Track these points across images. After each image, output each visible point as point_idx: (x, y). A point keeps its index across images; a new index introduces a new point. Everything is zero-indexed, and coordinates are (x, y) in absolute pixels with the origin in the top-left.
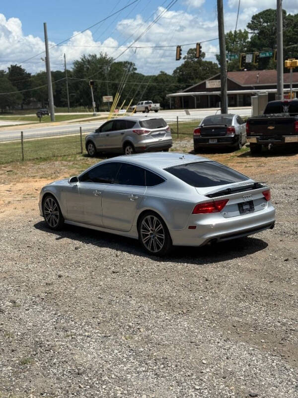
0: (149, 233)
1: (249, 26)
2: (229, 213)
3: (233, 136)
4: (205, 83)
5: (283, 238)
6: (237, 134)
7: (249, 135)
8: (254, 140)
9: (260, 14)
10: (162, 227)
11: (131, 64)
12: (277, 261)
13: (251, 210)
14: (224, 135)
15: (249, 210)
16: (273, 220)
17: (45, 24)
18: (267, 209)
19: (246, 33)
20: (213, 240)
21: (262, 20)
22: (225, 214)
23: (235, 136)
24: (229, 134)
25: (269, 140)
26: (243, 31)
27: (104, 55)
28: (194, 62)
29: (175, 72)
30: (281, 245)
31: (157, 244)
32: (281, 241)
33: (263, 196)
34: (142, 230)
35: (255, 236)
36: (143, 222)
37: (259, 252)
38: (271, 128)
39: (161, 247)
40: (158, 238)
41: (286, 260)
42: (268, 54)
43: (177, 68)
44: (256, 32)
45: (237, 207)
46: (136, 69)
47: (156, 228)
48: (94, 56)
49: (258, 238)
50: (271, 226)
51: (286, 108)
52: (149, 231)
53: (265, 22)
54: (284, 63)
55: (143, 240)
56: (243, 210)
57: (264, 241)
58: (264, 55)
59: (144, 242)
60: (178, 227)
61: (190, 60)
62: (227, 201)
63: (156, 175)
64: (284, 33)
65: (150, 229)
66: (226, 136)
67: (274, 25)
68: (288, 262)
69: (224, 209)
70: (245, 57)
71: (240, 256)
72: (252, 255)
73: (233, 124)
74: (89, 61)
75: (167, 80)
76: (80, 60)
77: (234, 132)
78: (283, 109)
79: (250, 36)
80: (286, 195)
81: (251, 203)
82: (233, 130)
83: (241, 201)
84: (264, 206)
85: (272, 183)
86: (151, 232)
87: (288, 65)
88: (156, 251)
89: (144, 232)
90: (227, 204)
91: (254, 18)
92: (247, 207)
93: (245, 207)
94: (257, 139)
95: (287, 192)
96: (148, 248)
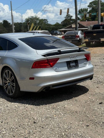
0: (7, 82)
1: (88, 6)
2: (59, 68)
3: (78, 39)
4: (72, 26)
5: (99, 85)
6: (80, 38)
7: (85, 38)
8: (87, 40)
9: (92, 2)
10: (13, 78)
11: (46, 20)
12: (94, 103)
13: (77, 66)
14: (75, 38)
15: (75, 67)
16: (92, 74)
17: (11, 2)
18: (88, 66)
19: (87, 9)
20: (47, 88)
21: (93, 4)
22: (56, 69)
23: (79, 39)
24: (77, 38)
25: (94, 40)
26: (86, 8)
27: (36, 16)
28: (69, 19)
29: (62, 23)
30: (97, 91)
31: (11, 90)
32: (97, 87)
33: (85, 57)
34: (4, 80)
35: (81, 84)
36: (4, 75)
37: (82, 95)
38: (95, 35)
39: (14, 92)
40: (12, 85)
41: (100, 103)
42: (95, 14)
43: (63, 21)
44: (91, 8)
45: (66, 64)
46: (48, 22)
47: (10, 79)
48: (33, 17)
49: (83, 85)
50: (91, 77)
51: (101, 27)
52: (7, 81)
53: (94, 5)
54: (101, 14)
55: (4, 87)
56: (70, 66)
57: (87, 87)
58: (93, 14)
59: (5, 88)
60: (23, 78)
61: (67, 18)
62: (58, 59)
63: (14, 43)
64: (101, 9)
65: (8, 79)
66: (76, 39)
67: (97, 6)
68: (102, 105)
69: (55, 65)
70: (86, 15)
71: (68, 98)
72: (76, 98)
73: (79, 34)
74: (31, 19)
75: (59, 25)
76: (28, 18)
77: (79, 37)
78: (100, 27)
79: (89, 10)
80: (101, 62)
81: (76, 62)
82: (78, 37)
83: (69, 60)
84: (86, 64)
85: (94, 57)
86: (8, 81)
87: (102, 15)
88: (11, 94)
89: (5, 81)
90: (58, 62)
91: (90, 3)
92: (74, 64)
93: (71, 65)
94: (89, 40)
95: (101, 61)
96: (7, 92)
